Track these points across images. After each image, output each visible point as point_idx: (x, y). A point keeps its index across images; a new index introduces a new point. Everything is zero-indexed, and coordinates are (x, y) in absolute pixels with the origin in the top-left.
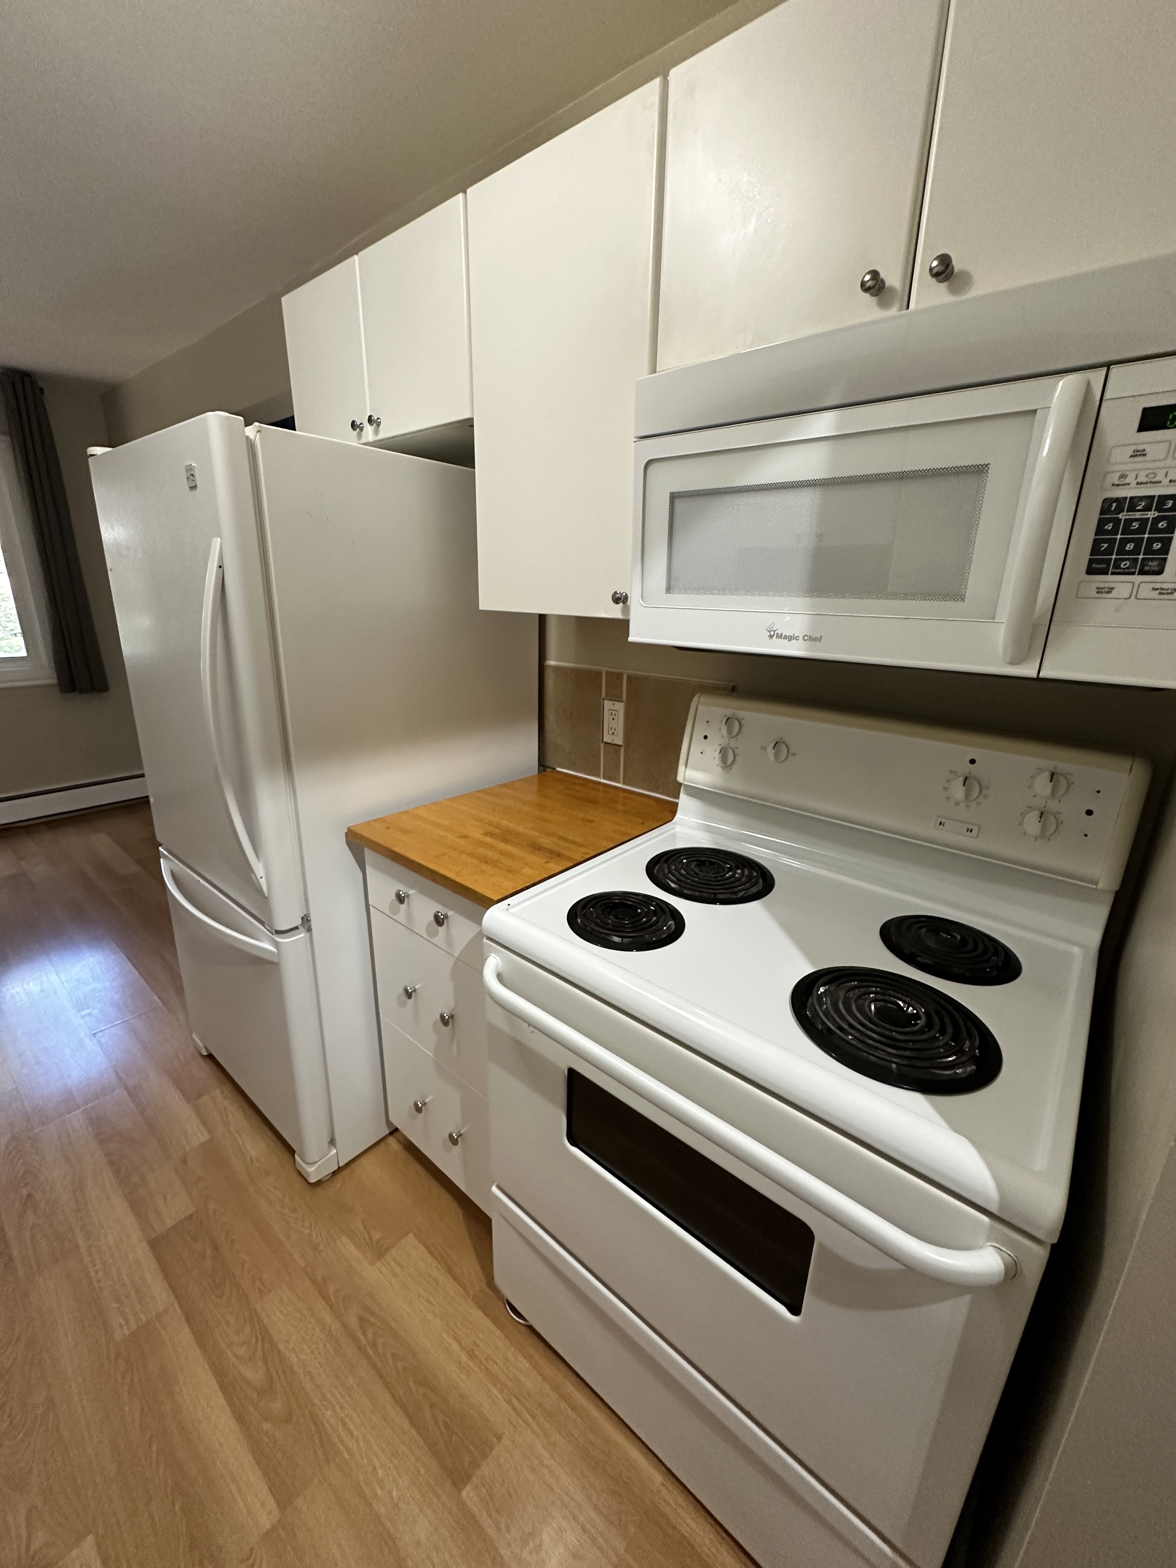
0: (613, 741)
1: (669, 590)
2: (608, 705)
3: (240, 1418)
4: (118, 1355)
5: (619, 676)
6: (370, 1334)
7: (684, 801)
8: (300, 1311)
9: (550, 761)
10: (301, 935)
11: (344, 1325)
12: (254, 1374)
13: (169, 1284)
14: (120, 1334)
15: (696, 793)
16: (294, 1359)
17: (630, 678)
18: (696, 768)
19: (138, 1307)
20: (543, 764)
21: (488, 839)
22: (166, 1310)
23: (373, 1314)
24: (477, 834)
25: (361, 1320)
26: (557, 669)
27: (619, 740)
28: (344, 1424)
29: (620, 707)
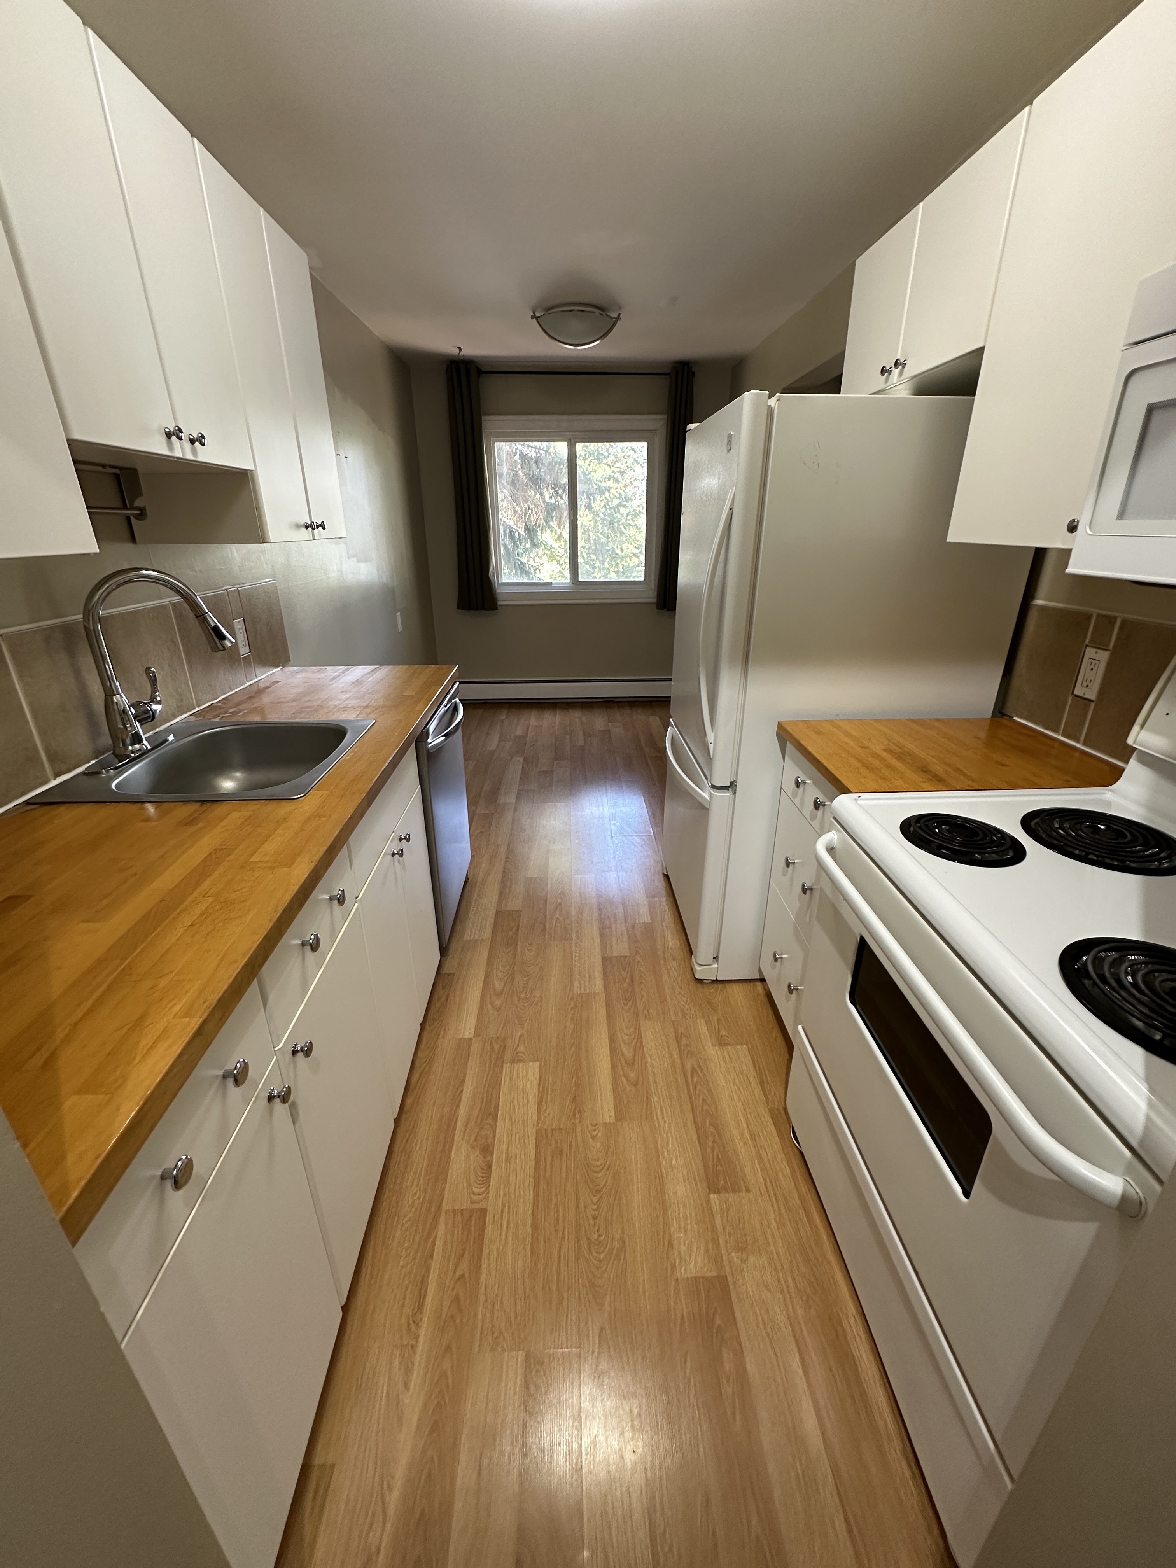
0: (1084, 694)
1: (1121, 515)
2: (1090, 652)
3: (614, 1066)
4: (572, 998)
5: (1111, 620)
6: (695, 1079)
7: (1133, 767)
8: (662, 1040)
9: (1008, 710)
10: (727, 794)
11: (683, 1065)
12: (628, 1053)
13: (604, 982)
14: (577, 990)
15: (1149, 761)
16: (649, 1060)
17: (1124, 623)
18: (1155, 731)
19: (587, 984)
20: (1000, 710)
21: (884, 754)
22: (599, 993)
23: (702, 1070)
24: (878, 748)
25: (693, 1069)
26: (1042, 608)
27: (1092, 695)
28: (662, 1111)
29: (1104, 656)
